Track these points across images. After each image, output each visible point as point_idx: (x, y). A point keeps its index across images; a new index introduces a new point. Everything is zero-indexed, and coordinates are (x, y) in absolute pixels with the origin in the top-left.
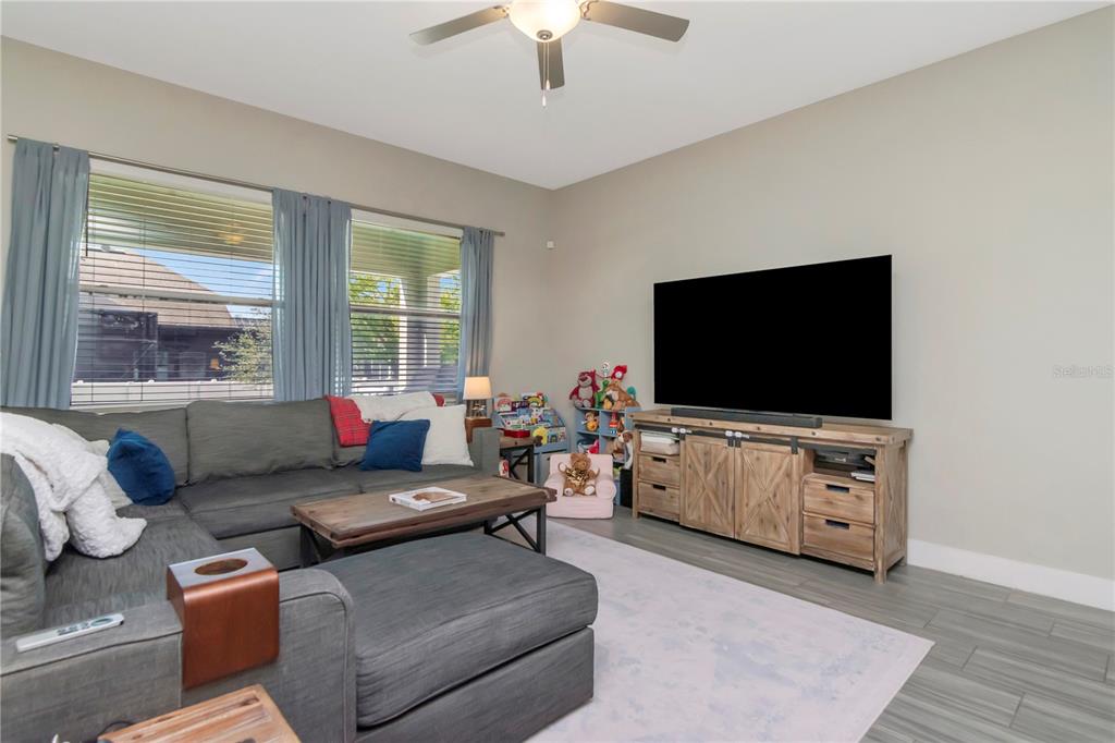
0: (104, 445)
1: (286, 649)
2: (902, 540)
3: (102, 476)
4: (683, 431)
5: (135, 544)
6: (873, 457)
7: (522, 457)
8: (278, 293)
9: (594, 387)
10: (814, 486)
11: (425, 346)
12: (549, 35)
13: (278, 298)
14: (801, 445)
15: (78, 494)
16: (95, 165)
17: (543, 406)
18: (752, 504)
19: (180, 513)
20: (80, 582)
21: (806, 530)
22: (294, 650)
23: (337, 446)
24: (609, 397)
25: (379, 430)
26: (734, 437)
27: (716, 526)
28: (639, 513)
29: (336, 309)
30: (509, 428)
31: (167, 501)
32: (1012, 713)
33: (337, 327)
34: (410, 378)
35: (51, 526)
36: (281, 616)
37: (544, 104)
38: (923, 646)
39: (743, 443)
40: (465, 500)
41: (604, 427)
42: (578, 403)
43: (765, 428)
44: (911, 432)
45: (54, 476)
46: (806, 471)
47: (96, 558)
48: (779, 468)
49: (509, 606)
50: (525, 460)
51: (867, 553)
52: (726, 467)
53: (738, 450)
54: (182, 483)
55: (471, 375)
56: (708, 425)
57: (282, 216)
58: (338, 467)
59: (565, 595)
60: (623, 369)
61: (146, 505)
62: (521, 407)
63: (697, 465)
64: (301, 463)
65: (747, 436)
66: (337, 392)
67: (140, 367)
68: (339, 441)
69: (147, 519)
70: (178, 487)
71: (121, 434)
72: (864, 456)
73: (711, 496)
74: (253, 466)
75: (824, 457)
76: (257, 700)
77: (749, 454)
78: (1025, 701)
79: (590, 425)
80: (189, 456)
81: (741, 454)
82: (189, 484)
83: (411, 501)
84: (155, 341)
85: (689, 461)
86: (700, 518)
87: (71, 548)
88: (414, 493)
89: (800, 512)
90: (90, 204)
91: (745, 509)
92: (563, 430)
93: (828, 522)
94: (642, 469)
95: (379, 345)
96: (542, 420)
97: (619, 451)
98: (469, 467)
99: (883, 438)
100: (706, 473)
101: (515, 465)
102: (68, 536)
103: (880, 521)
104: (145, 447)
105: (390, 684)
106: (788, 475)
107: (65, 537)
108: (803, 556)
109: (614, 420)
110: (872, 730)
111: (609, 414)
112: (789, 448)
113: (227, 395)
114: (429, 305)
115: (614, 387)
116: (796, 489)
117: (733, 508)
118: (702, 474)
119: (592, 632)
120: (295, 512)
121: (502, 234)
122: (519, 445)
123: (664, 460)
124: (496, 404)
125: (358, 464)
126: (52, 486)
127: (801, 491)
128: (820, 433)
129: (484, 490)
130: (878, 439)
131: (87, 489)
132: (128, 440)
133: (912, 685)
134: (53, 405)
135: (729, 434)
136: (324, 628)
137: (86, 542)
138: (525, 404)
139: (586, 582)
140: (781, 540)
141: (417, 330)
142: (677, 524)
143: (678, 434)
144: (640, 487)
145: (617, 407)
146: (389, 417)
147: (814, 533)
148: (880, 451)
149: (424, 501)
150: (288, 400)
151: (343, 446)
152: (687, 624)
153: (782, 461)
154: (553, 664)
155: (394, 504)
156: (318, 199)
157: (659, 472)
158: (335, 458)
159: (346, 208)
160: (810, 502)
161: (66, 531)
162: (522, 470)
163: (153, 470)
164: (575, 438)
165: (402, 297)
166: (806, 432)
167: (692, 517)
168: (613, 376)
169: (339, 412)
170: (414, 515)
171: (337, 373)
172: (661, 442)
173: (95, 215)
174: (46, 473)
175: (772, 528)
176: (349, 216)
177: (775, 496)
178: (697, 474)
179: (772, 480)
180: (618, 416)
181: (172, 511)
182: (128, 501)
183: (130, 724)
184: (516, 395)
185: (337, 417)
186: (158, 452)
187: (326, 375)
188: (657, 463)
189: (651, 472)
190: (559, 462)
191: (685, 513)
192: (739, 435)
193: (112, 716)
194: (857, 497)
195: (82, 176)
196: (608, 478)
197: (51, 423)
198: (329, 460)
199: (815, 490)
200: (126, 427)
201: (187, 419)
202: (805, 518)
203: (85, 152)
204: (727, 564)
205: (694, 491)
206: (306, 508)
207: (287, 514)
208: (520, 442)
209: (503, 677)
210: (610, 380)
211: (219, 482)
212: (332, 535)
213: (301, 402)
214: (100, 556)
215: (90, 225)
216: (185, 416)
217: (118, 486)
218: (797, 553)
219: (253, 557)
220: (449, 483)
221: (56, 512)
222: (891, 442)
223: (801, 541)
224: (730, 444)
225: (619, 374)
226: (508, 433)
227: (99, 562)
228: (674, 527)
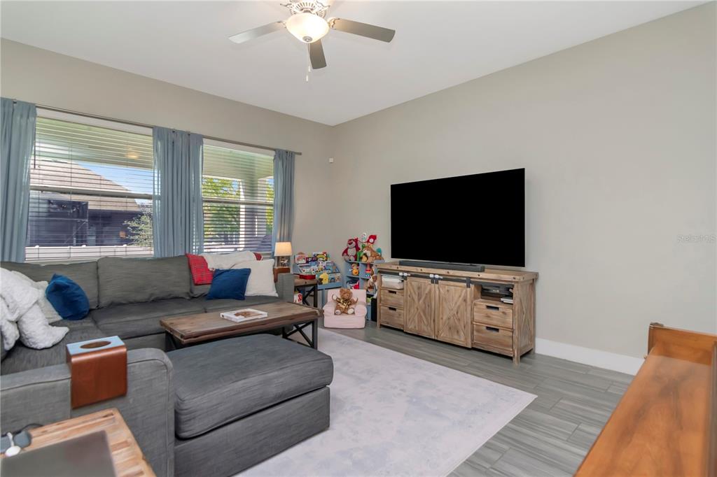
0: (45, 284)
1: (132, 389)
2: (532, 338)
3: (40, 301)
4: (406, 274)
5: (60, 342)
6: (512, 289)
7: (310, 292)
8: (156, 190)
9: (357, 249)
10: (478, 306)
11: (256, 223)
12: (311, 39)
13: (156, 194)
14: (471, 282)
15: (24, 311)
16: (39, 112)
17: (326, 260)
18: (445, 318)
19: (91, 325)
20: (25, 362)
21: (475, 333)
22: (137, 390)
23: (193, 285)
24: (365, 254)
25: (221, 274)
26: (434, 278)
27: (424, 331)
28: (381, 325)
29: (194, 201)
30: (304, 274)
31: (84, 317)
32: (571, 433)
33: (194, 212)
34: (247, 243)
35: (8, 329)
36: (129, 371)
37: (307, 80)
38: (529, 398)
39: (439, 281)
40: (266, 316)
41: (361, 272)
42: (347, 257)
43: (452, 272)
44: (537, 274)
45: (9, 300)
46: (475, 298)
47: (36, 349)
48: (460, 296)
49: (276, 373)
50: (312, 293)
51: (508, 346)
52: (430, 297)
53: (437, 285)
54: (94, 307)
55: (280, 241)
56: (420, 271)
57: (159, 143)
58: (193, 297)
59: (312, 368)
60: (374, 237)
61: (70, 320)
62: (312, 261)
63: (413, 294)
64: (170, 295)
65: (442, 277)
66: (194, 251)
67: (77, 237)
68: (194, 282)
69: (69, 328)
70: (91, 310)
71: (55, 277)
72: (509, 289)
73: (422, 314)
74: (140, 297)
75: (488, 290)
76: (112, 414)
77: (443, 288)
78: (580, 426)
79: (355, 271)
80: (99, 291)
81: (439, 288)
82: (99, 308)
83: (233, 317)
84: (87, 220)
85: (409, 293)
86: (415, 327)
87: (20, 343)
88: (236, 312)
89: (472, 323)
90: (37, 136)
91: (441, 321)
92: (338, 275)
93: (488, 328)
94: (383, 299)
95: (233, 223)
96: (326, 269)
97: (371, 287)
98: (275, 297)
99: (517, 277)
100: (419, 300)
101: (306, 297)
102: (18, 336)
103: (515, 327)
104: (70, 285)
105: (200, 415)
106: (465, 300)
107: (16, 336)
108: (473, 349)
109: (368, 269)
110: (487, 443)
111: (366, 265)
112: (465, 284)
113: (124, 253)
114: (259, 198)
115: (369, 248)
116: (469, 308)
117: (434, 321)
118: (416, 299)
119: (329, 389)
120: (162, 324)
121: (300, 154)
122: (308, 283)
123: (395, 293)
124: (296, 259)
125: (206, 295)
126: (8, 306)
127: (472, 310)
128: (482, 275)
129: (280, 310)
130: (514, 278)
131: (30, 308)
132: (59, 281)
133: (518, 420)
134: (13, 260)
135: (431, 276)
136: (155, 379)
137: (30, 340)
138: (315, 259)
139: (326, 360)
140: (461, 339)
141: (251, 214)
142: (402, 331)
143: (403, 276)
144: (382, 309)
145: (370, 261)
146: (225, 267)
147: (480, 335)
148: (516, 285)
149: (241, 317)
150: (163, 256)
151: (196, 285)
152: (395, 388)
153: (462, 291)
154: (303, 406)
155: (223, 318)
156: (182, 133)
157: (392, 299)
158: (191, 292)
159: (199, 139)
160: (477, 317)
161: (17, 332)
162: (310, 299)
163: (76, 299)
164: (346, 279)
165: (242, 193)
166: (475, 275)
167: (411, 327)
168: (368, 241)
169: (195, 264)
170: (234, 325)
171: (194, 240)
172: (392, 282)
173: (40, 142)
174: (4, 299)
175: (456, 333)
176: (202, 143)
177: (457, 313)
178: (414, 300)
179: (456, 303)
180: (371, 266)
181: (87, 323)
182: (59, 318)
183: (41, 426)
184: (310, 253)
185: (193, 267)
186: (79, 288)
187: (188, 241)
188: (391, 294)
189: (387, 300)
190: (334, 294)
191: (406, 325)
192: (437, 276)
193: (31, 421)
194: (503, 313)
195: (31, 119)
196: (362, 303)
197: (11, 270)
198: (188, 293)
199: (479, 308)
200: (59, 273)
201: (98, 268)
202: (475, 326)
203: (34, 104)
204: (426, 353)
205: (412, 311)
206: (168, 321)
207: (158, 326)
208: (309, 282)
209: (271, 413)
210: (366, 244)
211: (117, 307)
212: (182, 336)
213: (171, 258)
214: (38, 348)
215: (37, 149)
216: (96, 267)
217: (53, 309)
218: (470, 347)
219: (115, 341)
220: (260, 307)
221: (11, 322)
222: (522, 280)
223: (472, 340)
224: (432, 282)
225: (371, 240)
226: (302, 277)
227: (38, 351)
228: (401, 333)
